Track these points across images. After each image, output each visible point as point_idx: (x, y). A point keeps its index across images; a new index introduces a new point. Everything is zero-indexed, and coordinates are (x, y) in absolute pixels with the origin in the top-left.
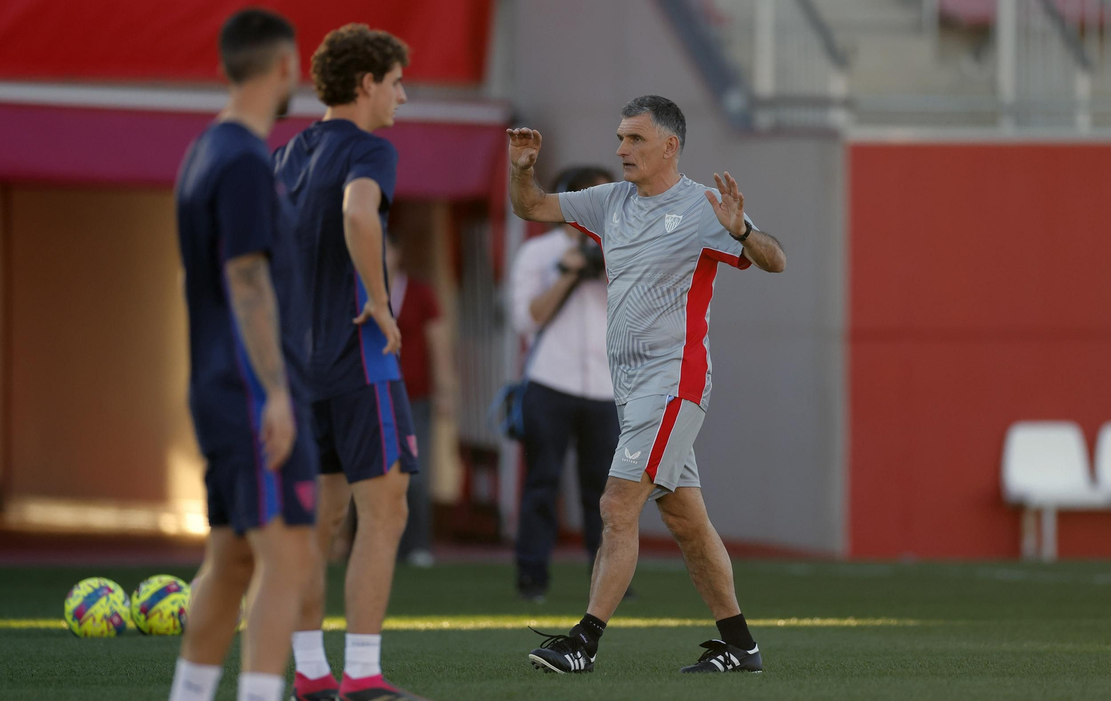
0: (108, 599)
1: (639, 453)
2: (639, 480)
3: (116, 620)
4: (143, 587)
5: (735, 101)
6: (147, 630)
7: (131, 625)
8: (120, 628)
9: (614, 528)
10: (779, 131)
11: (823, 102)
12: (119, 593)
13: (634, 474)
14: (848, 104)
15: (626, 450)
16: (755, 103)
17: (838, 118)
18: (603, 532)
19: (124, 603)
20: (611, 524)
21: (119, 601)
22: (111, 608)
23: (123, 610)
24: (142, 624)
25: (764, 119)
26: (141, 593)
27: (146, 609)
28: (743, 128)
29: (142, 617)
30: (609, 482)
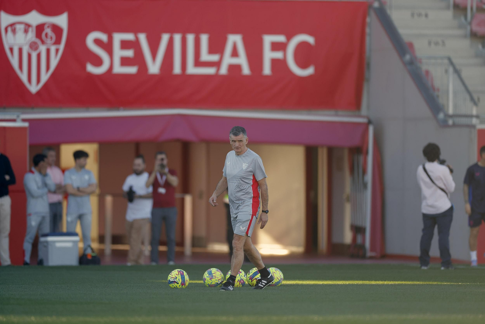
0: (239, 275)
1: (245, 228)
2: (244, 235)
3: (242, 282)
4: (251, 271)
5: (441, 116)
6: (252, 285)
7: (247, 283)
8: (243, 284)
9: (237, 250)
10: (454, 125)
11: (471, 116)
12: (243, 273)
13: (243, 234)
14: (477, 117)
15: (241, 227)
16: (447, 116)
17: (475, 121)
18: (233, 251)
19: (244, 276)
20: (236, 249)
21: (243, 276)
22: (240, 277)
23: (244, 278)
24: (250, 283)
25: (450, 122)
26: (250, 273)
27: (251, 278)
28: (444, 124)
29: (251, 280)
30: (234, 235)
